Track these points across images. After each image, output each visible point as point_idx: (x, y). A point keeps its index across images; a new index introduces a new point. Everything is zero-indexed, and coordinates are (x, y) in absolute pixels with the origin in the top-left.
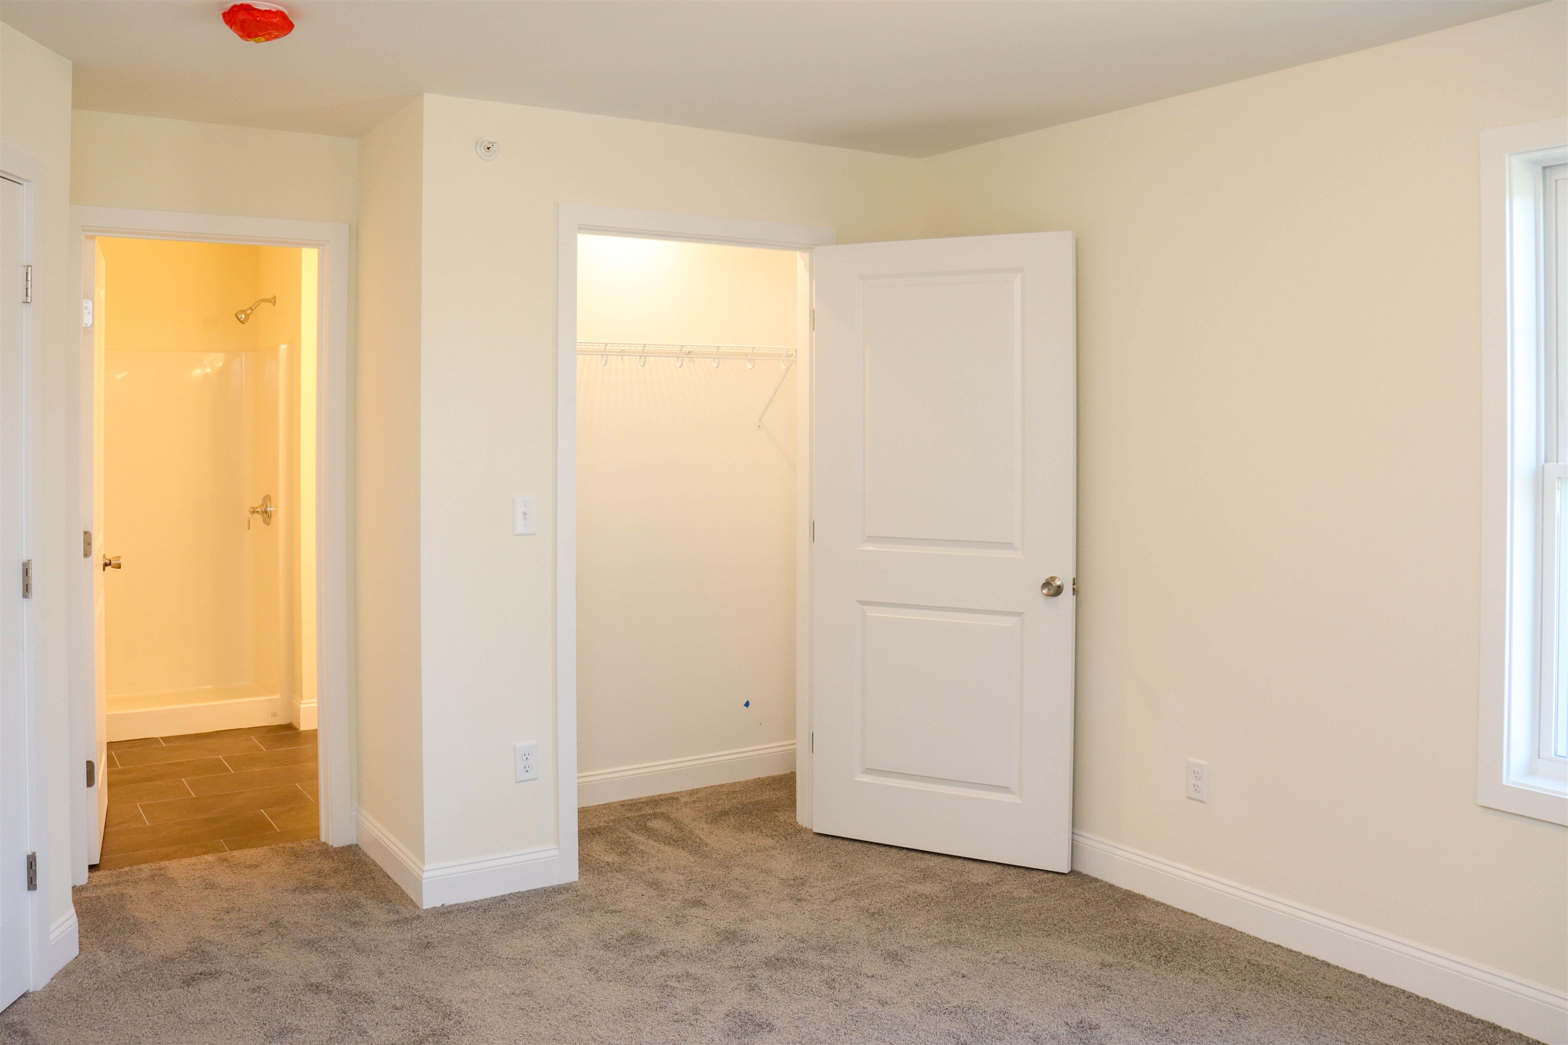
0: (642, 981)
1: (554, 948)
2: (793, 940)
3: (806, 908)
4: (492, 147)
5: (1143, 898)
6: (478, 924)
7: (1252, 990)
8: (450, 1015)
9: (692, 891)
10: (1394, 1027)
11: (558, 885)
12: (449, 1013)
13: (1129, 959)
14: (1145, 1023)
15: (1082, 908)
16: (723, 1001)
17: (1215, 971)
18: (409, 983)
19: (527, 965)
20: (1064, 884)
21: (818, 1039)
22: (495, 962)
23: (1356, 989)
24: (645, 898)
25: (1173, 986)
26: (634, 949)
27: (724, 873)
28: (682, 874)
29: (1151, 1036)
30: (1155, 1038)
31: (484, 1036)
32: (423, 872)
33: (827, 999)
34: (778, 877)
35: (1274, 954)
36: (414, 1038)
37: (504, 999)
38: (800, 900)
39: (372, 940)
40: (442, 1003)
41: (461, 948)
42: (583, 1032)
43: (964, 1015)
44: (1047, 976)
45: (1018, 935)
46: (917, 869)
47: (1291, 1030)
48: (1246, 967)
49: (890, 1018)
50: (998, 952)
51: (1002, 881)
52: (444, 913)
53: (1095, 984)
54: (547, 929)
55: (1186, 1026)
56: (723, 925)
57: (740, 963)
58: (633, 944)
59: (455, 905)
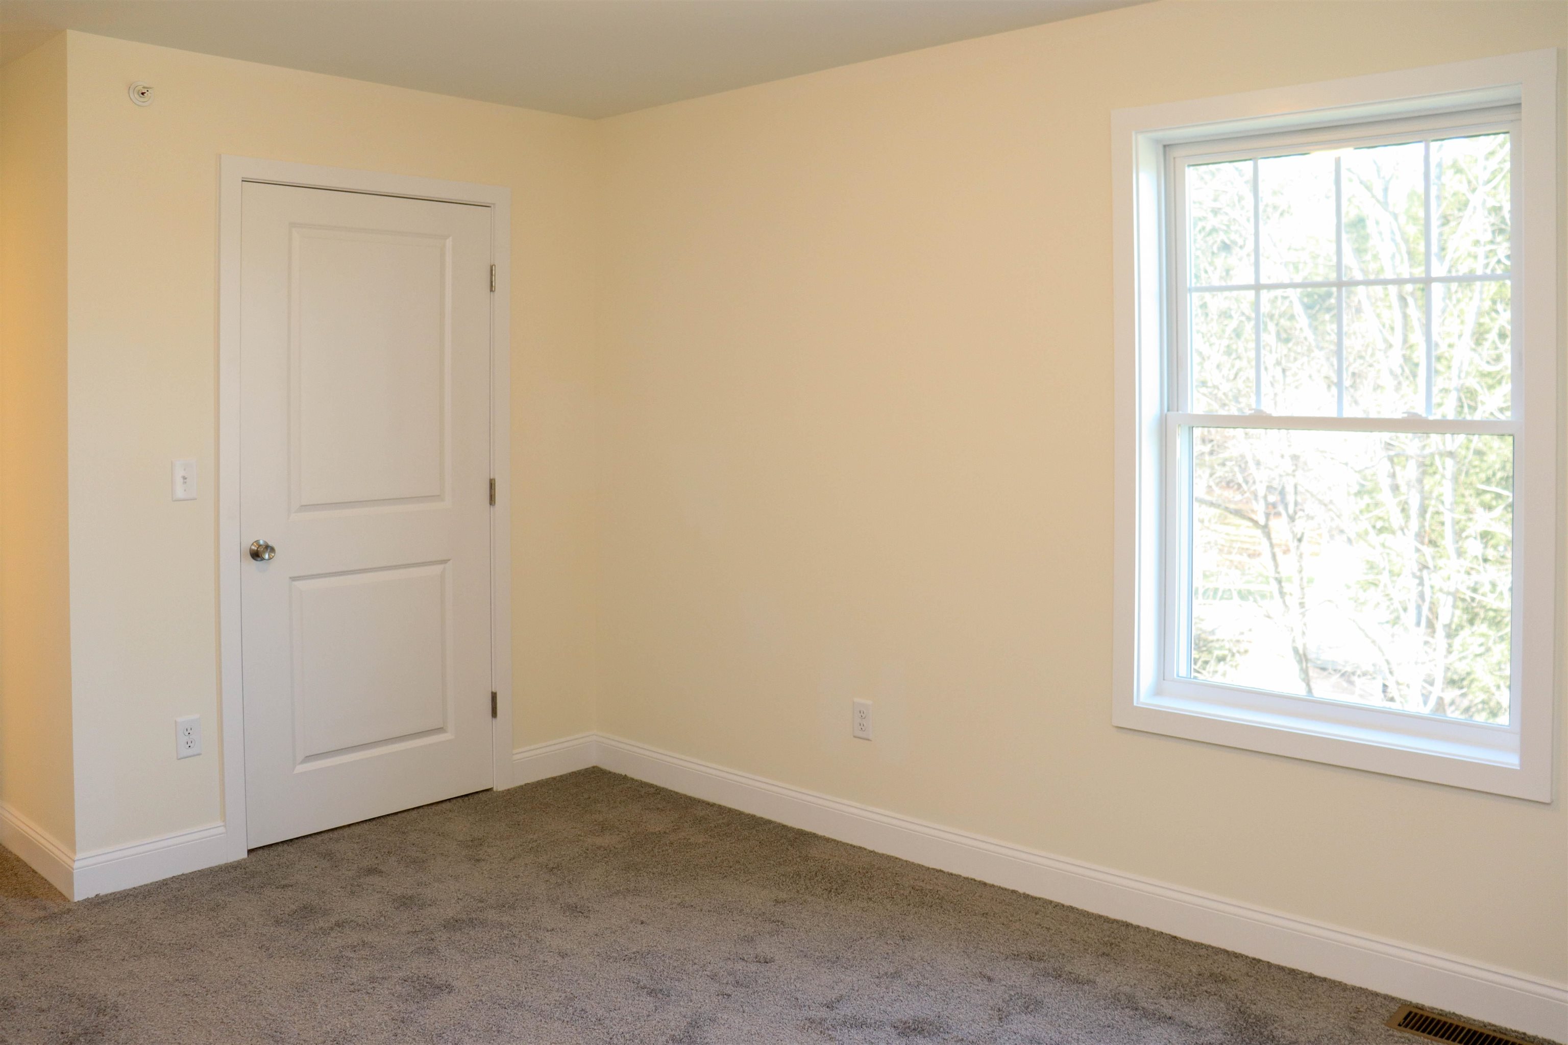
0: (316, 954)
1: (221, 929)
2: (472, 900)
3: (485, 868)
4: (147, 93)
5: (815, 836)
6: (137, 911)
7: (916, 913)
8: (105, 1010)
9: (367, 859)
10: (1042, 935)
11: (226, 864)
12: (104, 1008)
13: (802, 894)
14: (817, 953)
15: (756, 849)
16: (401, 966)
17: (882, 899)
18: (57, 982)
19: (192, 950)
20: (739, 828)
21: (498, 996)
22: (156, 949)
23: (1009, 904)
24: (318, 870)
25: (843, 916)
26: (307, 923)
27: (400, 839)
28: (357, 843)
29: (822, 965)
30: (827, 965)
31: (144, 1028)
32: (74, 861)
33: (507, 956)
34: (456, 839)
35: (936, 878)
36: (62, 1040)
37: (167, 987)
38: (478, 860)
39: (15, 941)
40: (96, 998)
41: (118, 939)
42: (253, 1012)
43: (643, 960)
44: (723, 917)
45: (695, 879)
46: (595, 823)
47: (951, 947)
48: (910, 892)
49: (570, 969)
50: (675, 897)
51: (678, 829)
52: (99, 903)
53: (770, 920)
54: (213, 910)
55: (855, 952)
56: (399, 891)
57: (418, 928)
58: (306, 917)
59: (111, 894)
